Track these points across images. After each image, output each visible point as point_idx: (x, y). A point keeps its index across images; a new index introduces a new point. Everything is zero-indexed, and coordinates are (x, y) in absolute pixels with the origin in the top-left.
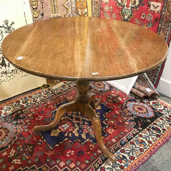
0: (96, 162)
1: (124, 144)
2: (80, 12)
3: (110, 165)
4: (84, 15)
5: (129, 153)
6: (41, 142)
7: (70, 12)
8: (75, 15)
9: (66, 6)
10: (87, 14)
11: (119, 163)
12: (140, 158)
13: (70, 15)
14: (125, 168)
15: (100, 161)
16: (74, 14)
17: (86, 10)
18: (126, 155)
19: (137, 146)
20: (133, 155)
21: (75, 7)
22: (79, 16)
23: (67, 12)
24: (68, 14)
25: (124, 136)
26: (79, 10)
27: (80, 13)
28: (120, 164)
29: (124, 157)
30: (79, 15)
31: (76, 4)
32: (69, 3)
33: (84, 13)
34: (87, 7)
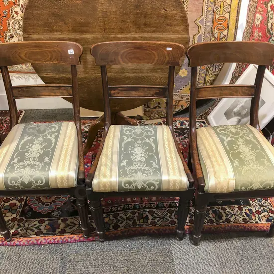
0: (116, 206)
1: (161, 207)
2: (217, 34)
3: (126, 216)
4: (222, 38)
5: (156, 218)
6: (88, 166)
7: (202, 32)
8: (209, 37)
9: (199, 23)
10: (226, 38)
11: (136, 219)
12: (162, 228)
13: (201, 35)
14: (137, 226)
15: (120, 208)
16: (208, 35)
17: (225, 33)
18: (151, 217)
19: (173, 217)
20: (158, 221)
21: (211, 26)
22: (213, 39)
23: (199, 32)
24: (199, 35)
25: (169, 201)
26: (216, 31)
27: (216, 36)
28: (136, 221)
29: (147, 217)
30: (215, 38)
31: (213, 23)
32: (203, 20)
33: (222, 36)
34: (228, 28)
